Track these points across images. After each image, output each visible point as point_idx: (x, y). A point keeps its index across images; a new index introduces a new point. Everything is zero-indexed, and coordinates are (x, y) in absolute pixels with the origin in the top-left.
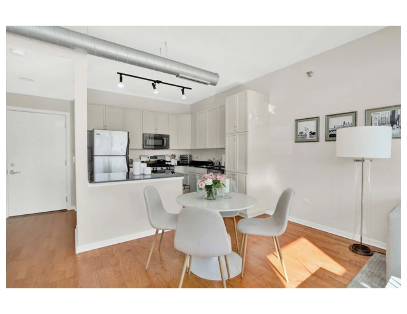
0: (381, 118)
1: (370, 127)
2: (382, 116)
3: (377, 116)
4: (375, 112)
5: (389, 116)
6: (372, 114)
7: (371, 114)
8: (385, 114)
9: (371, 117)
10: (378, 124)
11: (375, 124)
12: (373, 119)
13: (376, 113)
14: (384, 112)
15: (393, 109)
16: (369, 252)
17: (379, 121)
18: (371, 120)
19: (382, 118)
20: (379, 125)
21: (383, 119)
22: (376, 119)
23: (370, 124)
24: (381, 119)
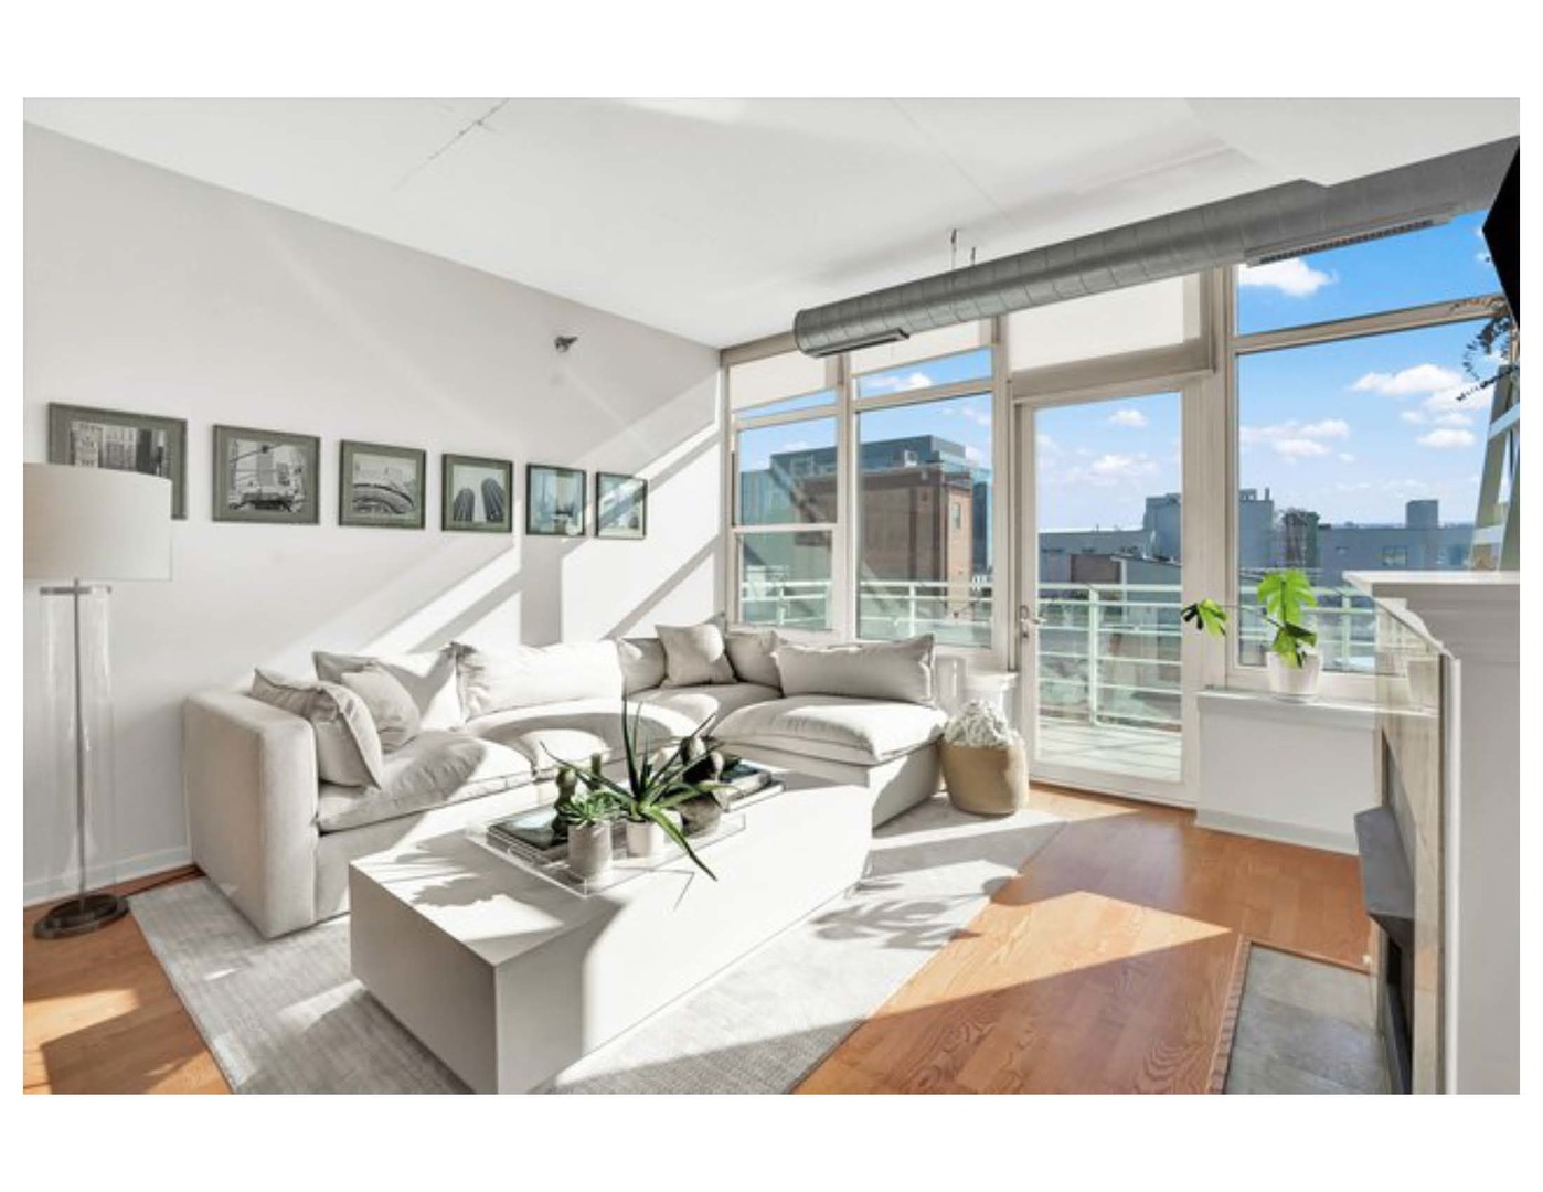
0: (109, 445)
1: (67, 469)
2: (113, 440)
3: (93, 436)
4: (88, 420)
5: (134, 443)
6: (76, 426)
7: (70, 426)
8: (119, 435)
9: (72, 434)
10: (96, 464)
11: (87, 463)
12: (79, 444)
13: (91, 424)
14: (118, 429)
15: (146, 427)
16: (113, 909)
17: (100, 453)
18: (72, 447)
19: (112, 448)
20: (100, 466)
21: (115, 450)
22: (92, 445)
23: (68, 458)
24: (109, 450)
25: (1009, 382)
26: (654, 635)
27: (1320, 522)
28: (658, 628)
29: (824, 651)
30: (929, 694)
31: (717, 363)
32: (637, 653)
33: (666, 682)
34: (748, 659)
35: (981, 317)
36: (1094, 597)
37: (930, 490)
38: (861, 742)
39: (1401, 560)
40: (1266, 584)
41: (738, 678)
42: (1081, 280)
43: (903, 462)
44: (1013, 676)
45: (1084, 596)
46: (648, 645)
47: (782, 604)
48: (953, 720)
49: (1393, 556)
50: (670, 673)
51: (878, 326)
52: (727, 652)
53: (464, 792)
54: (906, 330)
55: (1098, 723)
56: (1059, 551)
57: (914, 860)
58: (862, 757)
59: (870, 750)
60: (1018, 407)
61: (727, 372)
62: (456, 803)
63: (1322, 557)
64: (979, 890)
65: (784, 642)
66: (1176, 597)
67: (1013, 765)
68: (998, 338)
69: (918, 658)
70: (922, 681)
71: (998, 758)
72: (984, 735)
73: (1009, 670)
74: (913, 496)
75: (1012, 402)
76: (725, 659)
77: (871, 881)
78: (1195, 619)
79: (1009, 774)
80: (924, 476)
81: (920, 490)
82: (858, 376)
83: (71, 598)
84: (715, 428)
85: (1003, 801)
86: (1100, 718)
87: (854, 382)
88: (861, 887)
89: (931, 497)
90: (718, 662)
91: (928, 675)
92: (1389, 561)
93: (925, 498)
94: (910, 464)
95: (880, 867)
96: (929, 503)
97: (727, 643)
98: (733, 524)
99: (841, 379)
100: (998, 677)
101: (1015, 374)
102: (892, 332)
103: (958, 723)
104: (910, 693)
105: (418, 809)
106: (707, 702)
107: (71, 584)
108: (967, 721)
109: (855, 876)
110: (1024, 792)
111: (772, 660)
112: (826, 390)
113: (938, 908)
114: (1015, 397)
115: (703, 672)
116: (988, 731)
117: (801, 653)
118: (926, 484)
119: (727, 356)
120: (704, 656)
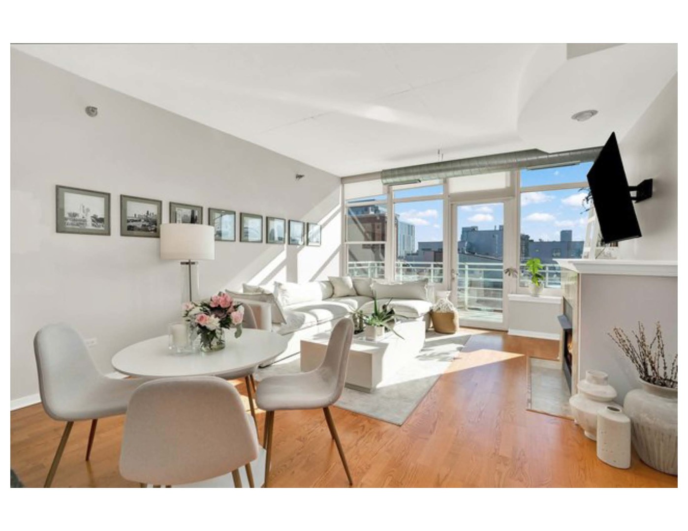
0: (183, 216)
2: (184, 213)
3: (181, 212)
4: (179, 207)
5: (190, 214)
6: (176, 209)
8: (186, 211)
9: (176, 212)
11: (179, 221)
12: (177, 216)
14: (185, 209)
15: (192, 208)
17: (182, 218)
18: (175, 217)
19: (185, 216)
20: (182, 223)
23: (174, 221)
25: (449, 196)
26: (328, 280)
27: (530, 239)
28: (329, 277)
29: (390, 284)
30: (427, 297)
31: (340, 182)
32: (325, 286)
33: (334, 296)
34: (361, 288)
35: (439, 178)
36: (467, 267)
37: (380, 224)
38: (414, 311)
39: (559, 254)
40: (528, 262)
41: (358, 295)
42: (470, 171)
43: (368, 213)
44: (449, 292)
45: (464, 266)
46: (327, 283)
47: (356, 270)
48: (435, 305)
49: (556, 252)
50: (335, 292)
51: (411, 178)
52: (354, 286)
53: (304, 326)
54: (421, 179)
55: (468, 310)
56: (429, 250)
57: (433, 344)
58: (414, 315)
59: (417, 313)
60: (452, 205)
61: (343, 186)
62: (303, 329)
63: (530, 253)
64: (455, 350)
65: (375, 281)
66: (501, 267)
67: (455, 318)
68: (445, 181)
69: (424, 286)
70: (425, 293)
71: (451, 316)
72: (447, 309)
73: (449, 290)
74: (373, 226)
75: (450, 203)
76: (354, 289)
77: (425, 349)
78: (508, 273)
79: (454, 320)
80: (378, 218)
81: (376, 224)
82: (394, 191)
83: (188, 266)
84: (339, 206)
85: (452, 329)
86: (469, 308)
87: (393, 193)
88: (422, 350)
89: (381, 227)
90: (352, 289)
91: (427, 292)
92: (554, 254)
93: (378, 227)
94: (372, 213)
95: (427, 345)
96: (380, 230)
97: (353, 282)
98: (346, 241)
99: (389, 192)
100: (446, 292)
101: (451, 194)
102: (415, 180)
103: (437, 306)
104: (422, 297)
105: (291, 331)
106: (354, 302)
107: (188, 261)
108: (441, 305)
109: (421, 347)
110: (458, 329)
111: (370, 288)
112: (383, 195)
113: (447, 353)
114: (451, 201)
115: (346, 292)
116: (448, 308)
117: (383, 285)
118: (378, 221)
119: (344, 180)
120: (347, 286)
